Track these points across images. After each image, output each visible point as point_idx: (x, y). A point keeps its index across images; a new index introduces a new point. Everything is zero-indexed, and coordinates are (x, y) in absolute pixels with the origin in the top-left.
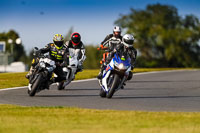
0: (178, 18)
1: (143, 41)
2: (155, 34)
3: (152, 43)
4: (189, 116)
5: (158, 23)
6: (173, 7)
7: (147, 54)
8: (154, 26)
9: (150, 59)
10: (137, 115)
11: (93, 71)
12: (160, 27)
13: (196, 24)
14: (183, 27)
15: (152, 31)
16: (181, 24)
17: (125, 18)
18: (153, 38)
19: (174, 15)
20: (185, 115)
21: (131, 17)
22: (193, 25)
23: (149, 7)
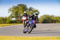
0: (27, 8)
1: (16, 15)
2: (20, 13)
3: (19, 16)
4: (31, 38)
5: (21, 10)
6: (25, 5)
7: (18, 19)
8: (20, 11)
9: (19, 21)
10: (15, 37)
11: (2, 25)
12: (21, 11)
13: (33, 10)
14: (28, 11)
15: (19, 12)
16: (28, 10)
17: (11, 8)
18: (20, 14)
19: (26, 7)
20: (30, 38)
21: (13, 8)
22: (32, 10)
23: (18, 5)
